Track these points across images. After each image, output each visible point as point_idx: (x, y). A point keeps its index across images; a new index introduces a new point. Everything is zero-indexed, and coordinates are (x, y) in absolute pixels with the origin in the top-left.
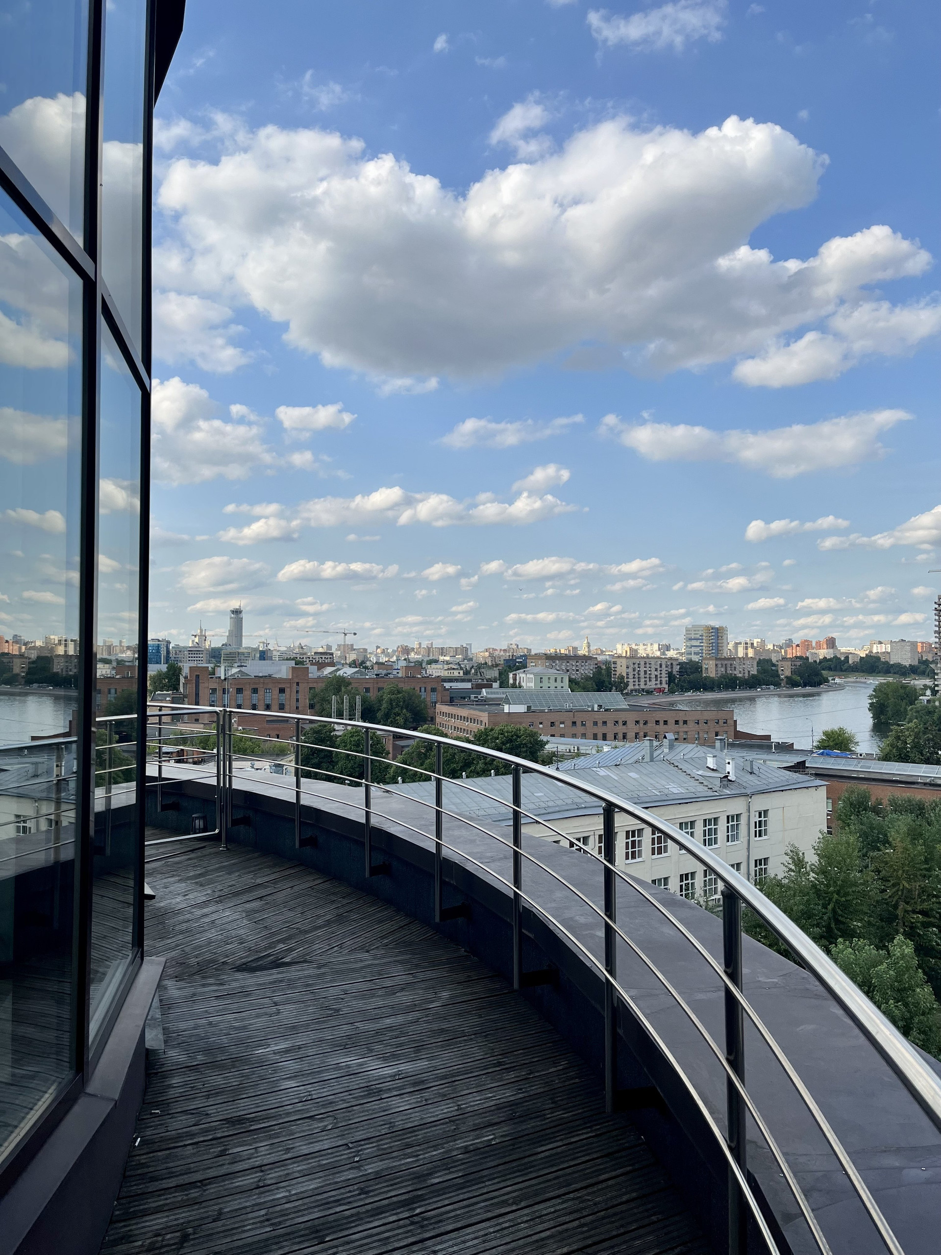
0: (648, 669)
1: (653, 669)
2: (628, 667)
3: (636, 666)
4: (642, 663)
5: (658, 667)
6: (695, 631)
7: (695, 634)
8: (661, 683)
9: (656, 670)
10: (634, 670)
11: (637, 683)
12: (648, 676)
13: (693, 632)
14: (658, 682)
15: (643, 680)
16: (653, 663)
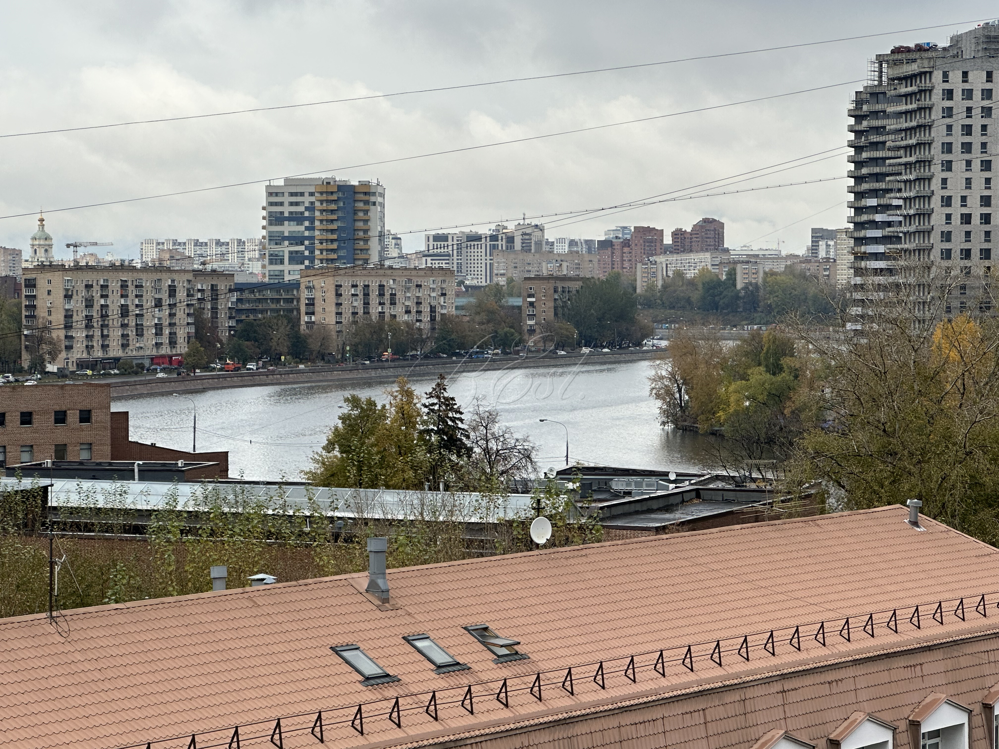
0: (132, 302)
1: (148, 303)
2: (68, 297)
3: (96, 293)
4: (114, 286)
5: (164, 296)
6: (292, 194)
7: (291, 204)
8: (173, 343)
9: (158, 304)
10: (89, 304)
11: (97, 343)
12: (132, 321)
13: (287, 199)
14: (165, 339)
15: (115, 334)
16: (147, 285)
